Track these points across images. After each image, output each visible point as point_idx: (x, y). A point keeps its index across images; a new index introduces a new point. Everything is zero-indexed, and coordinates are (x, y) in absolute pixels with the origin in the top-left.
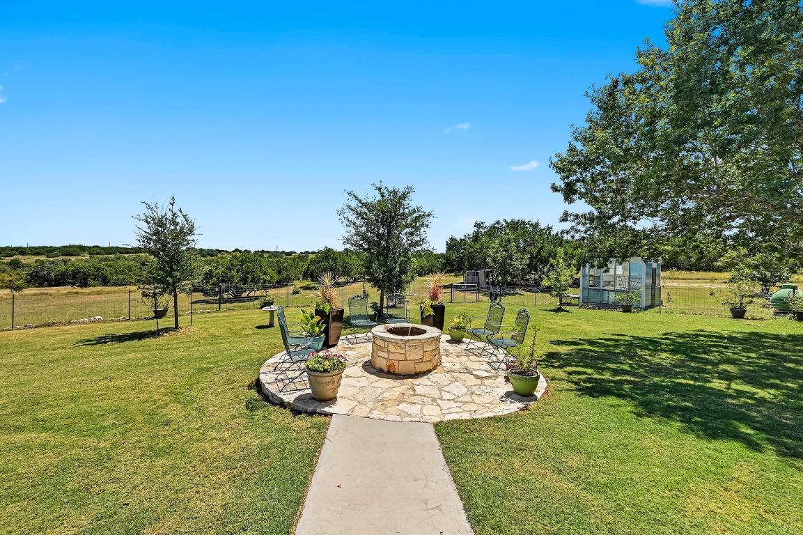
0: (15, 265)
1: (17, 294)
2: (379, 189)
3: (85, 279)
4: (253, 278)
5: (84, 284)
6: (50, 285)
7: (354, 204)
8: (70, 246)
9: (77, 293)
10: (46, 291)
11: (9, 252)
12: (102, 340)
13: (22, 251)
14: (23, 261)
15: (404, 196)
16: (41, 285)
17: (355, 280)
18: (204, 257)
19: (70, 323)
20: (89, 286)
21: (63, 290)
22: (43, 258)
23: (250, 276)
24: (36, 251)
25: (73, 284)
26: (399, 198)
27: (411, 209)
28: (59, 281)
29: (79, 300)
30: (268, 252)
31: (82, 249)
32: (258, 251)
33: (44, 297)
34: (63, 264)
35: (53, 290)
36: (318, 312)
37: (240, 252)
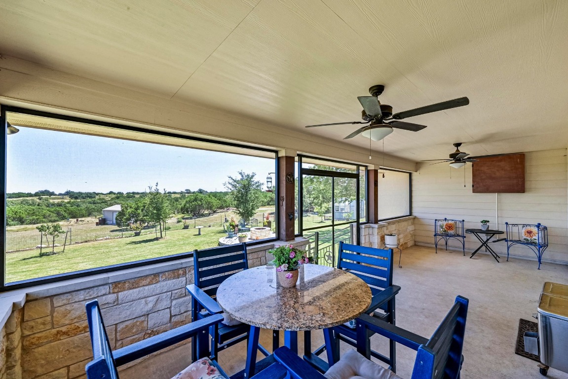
2: (241, 173)
7: (231, 181)
15: (253, 176)
17: (214, 212)
18: (84, 199)
26: (250, 178)
27: (255, 182)
30: (138, 193)
32: (130, 193)
36: (231, 225)
37: (115, 194)
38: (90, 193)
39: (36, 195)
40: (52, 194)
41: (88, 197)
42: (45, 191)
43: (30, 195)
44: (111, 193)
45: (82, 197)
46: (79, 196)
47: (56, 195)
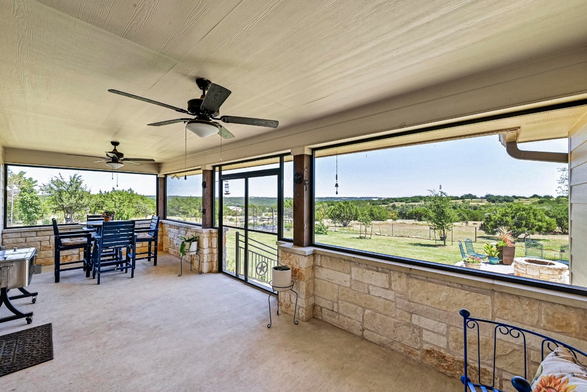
0: (394, 207)
1: (394, 222)
3: (421, 217)
4: (526, 224)
5: (420, 220)
6: (406, 219)
8: (415, 197)
9: (417, 224)
10: (404, 222)
11: (391, 200)
12: (416, 244)
13: (396, 200)
14: (397, 205)
16: (403, 218)
19: (409, 237)
20: (423, 220)
21: (412, 221)
22: (404, 203)
23: (524, 222)
24: (401, 200)
25: (415, 219)
28: (410, 217)
29: (416, 228)
31: (421, 198)
33: (404, 225)
34: (411, 207)
35: (407, 221)
38: (508, 197)
39: (462, 198)
40: (475, 197)
41: (505, 200)
42: (469, 194)
43: (457, 198)
44: (535, 196)
45: (500, 201)
46: (497, 200)
47: (477, 198)
